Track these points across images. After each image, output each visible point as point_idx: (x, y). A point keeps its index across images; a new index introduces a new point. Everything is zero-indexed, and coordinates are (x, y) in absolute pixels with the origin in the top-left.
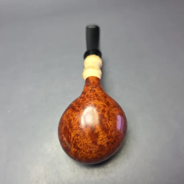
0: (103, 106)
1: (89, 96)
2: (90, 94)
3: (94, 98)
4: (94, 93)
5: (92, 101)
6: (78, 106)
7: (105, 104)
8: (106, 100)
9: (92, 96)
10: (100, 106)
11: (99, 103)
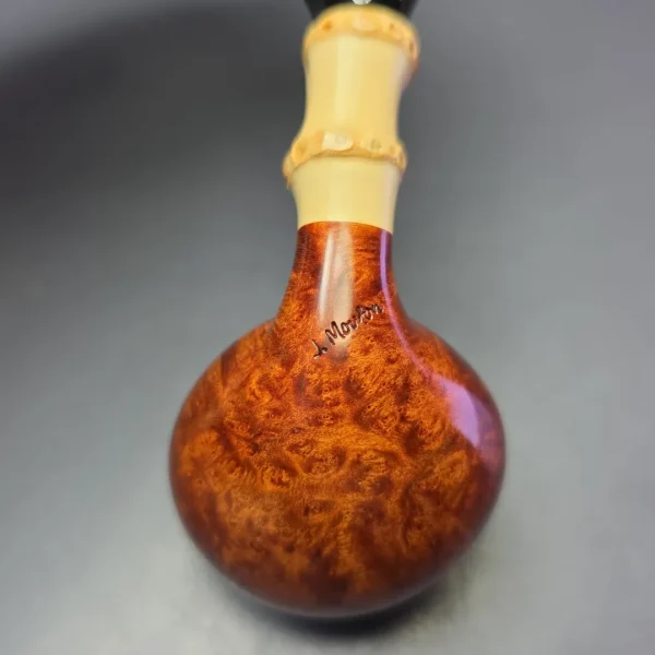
0: (381, 460)
1: (309, 389)
2: (315, 376)
3: (336, 409)
4: (341, 378)
5: (323, 429)
6: (246, 440)
7: (396, 447)
8: (403, 419)
9: (325, 396)
10: (366, 463)
11: (363, 445)
